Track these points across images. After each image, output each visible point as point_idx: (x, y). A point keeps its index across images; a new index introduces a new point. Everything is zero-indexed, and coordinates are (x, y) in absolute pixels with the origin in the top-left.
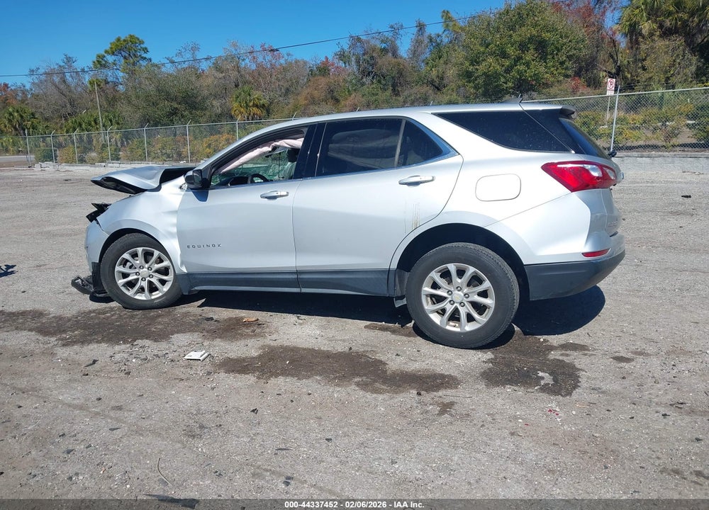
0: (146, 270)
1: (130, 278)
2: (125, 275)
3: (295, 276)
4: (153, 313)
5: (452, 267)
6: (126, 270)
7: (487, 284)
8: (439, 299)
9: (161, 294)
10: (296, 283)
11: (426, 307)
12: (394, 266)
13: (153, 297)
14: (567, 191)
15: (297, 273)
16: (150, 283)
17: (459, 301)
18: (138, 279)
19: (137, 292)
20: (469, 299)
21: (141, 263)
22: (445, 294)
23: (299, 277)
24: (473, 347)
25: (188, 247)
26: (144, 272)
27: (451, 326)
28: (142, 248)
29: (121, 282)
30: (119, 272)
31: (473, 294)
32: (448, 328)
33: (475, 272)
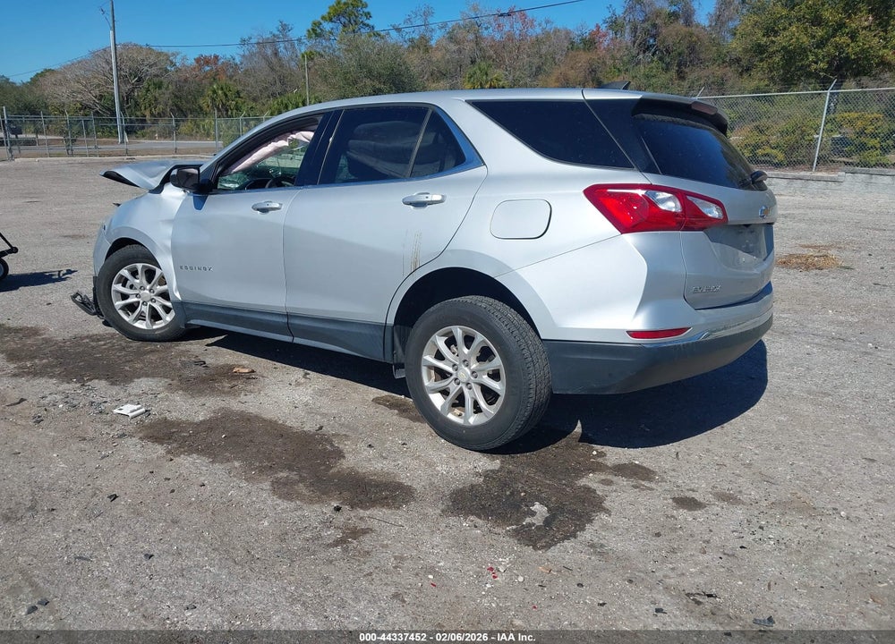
0: (148, 292)
1: (129, 301)
2: (125, 297)
3: (285, 320)
4: (150, 346)
5: (458, 332)
6: (126, 290)
7: (497, 362)
8: (442, 374)
9: (163, 325)
10: (288, 329)
11: (426, 383)
12: (391, 321)
13: (155, 327)
14: (615, 231)
15: (288, 316)
16: (153, 309)
17: (465, 381)
18: (139, 302)
19: (137, 319)
20: (477, 380)
21: (141, 282)
22: (449, 369)
23: (289, 321)
24: (478, 448)
25: (181, 268)
26: (143, 293)
27: (455, 414)
28: (142, 264)
29: (118, 304)
30: (117, 292)
31: (482, 373)
32: (451, 416)
33: (484, 341)
